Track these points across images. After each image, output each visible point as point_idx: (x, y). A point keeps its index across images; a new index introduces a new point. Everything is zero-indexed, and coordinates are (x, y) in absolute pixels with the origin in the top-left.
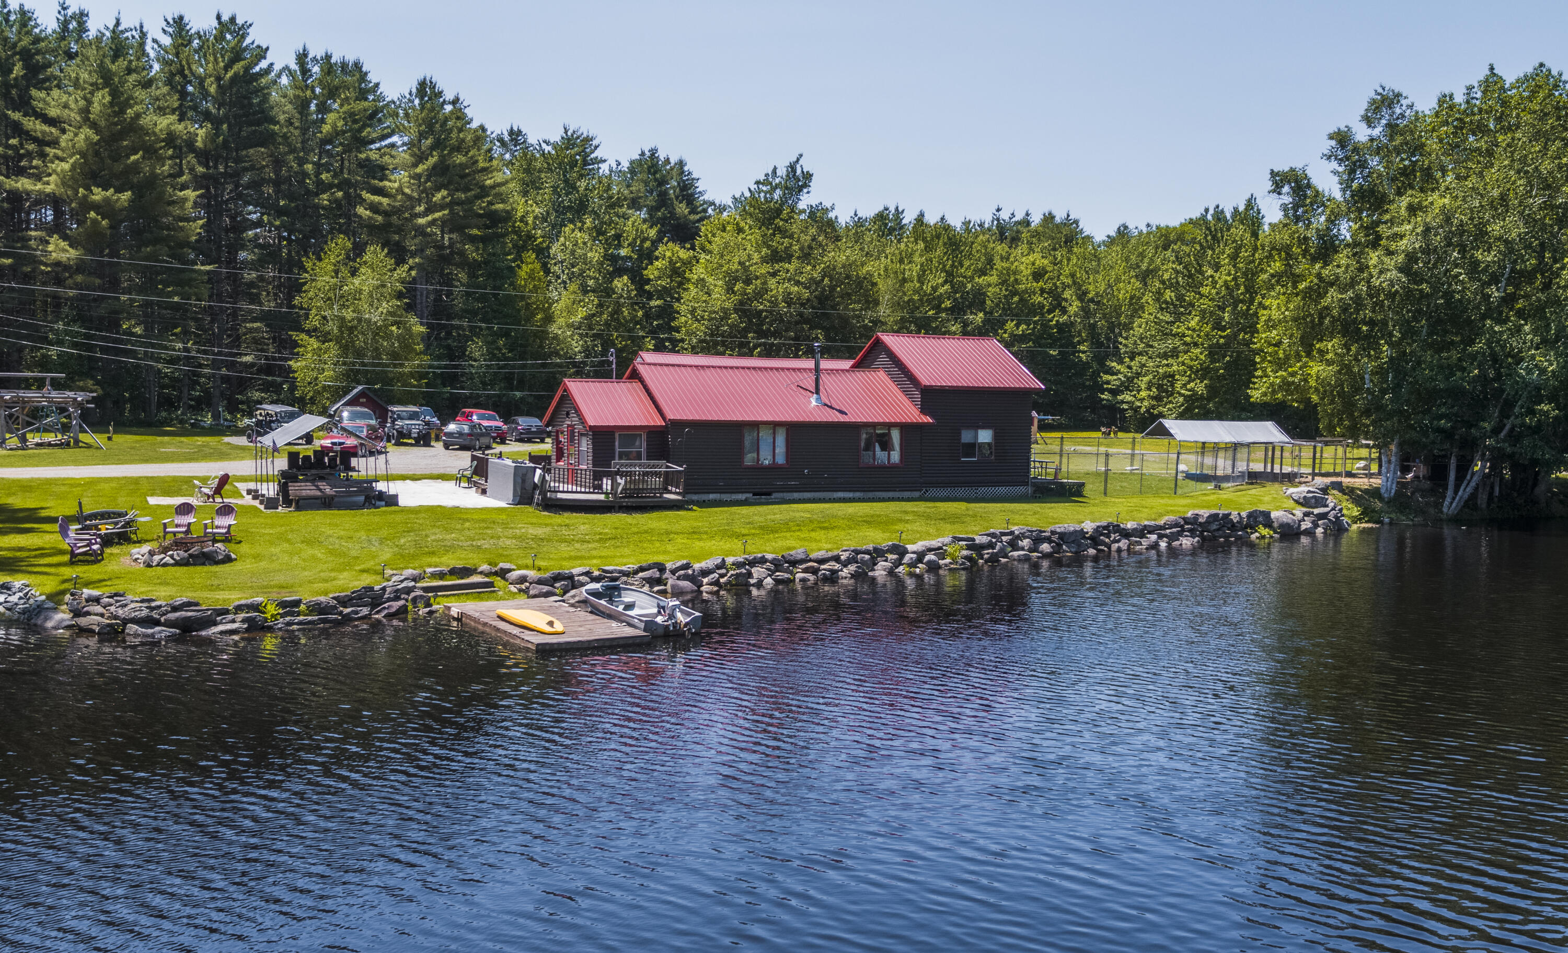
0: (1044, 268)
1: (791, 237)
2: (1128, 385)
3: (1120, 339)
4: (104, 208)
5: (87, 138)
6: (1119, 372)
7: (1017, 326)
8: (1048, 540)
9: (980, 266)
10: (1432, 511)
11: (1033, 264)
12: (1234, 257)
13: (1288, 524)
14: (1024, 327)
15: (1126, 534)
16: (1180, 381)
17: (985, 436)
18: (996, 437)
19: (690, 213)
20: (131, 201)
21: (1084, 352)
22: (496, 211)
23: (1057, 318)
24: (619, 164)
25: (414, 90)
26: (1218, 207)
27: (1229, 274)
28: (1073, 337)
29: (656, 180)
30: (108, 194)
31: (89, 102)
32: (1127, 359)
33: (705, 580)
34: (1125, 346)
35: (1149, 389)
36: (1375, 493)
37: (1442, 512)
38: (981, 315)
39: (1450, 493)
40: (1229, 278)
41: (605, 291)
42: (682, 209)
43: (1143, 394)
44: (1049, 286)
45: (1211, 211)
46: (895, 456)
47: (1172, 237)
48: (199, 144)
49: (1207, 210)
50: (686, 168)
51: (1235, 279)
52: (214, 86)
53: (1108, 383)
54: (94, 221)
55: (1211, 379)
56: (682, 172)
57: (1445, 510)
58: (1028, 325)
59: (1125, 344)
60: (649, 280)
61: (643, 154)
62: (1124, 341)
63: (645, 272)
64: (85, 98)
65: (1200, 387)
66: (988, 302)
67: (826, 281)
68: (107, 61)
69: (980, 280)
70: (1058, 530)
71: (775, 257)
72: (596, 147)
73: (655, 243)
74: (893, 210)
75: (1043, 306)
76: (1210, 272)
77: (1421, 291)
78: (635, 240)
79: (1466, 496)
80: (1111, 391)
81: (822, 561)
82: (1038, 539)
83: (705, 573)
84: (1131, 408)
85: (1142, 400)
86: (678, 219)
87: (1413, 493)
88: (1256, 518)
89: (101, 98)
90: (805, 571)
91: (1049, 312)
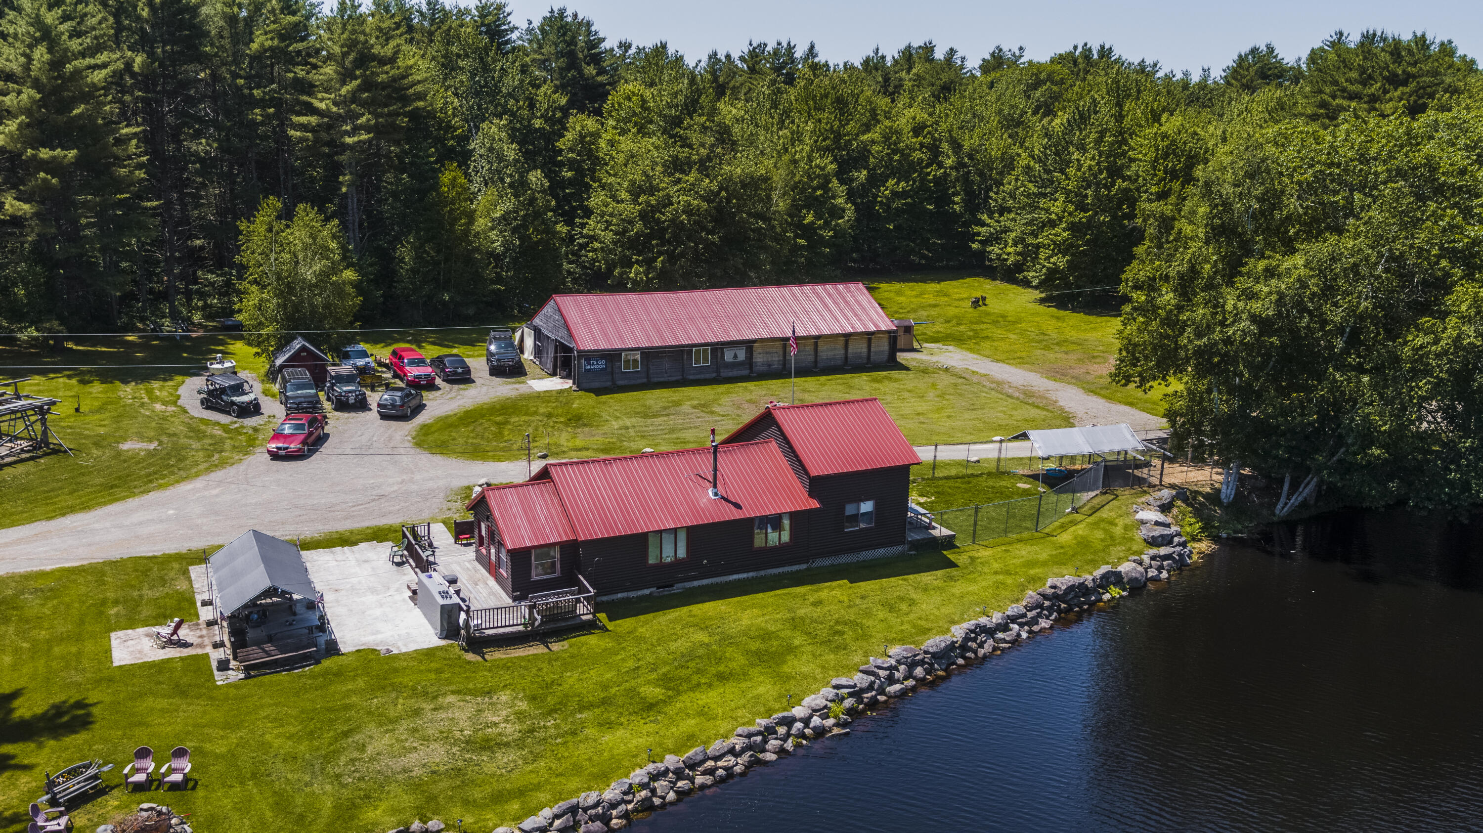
0: (923, 122)
1: (690, 146)
2: (996, 238)
3: (991, 194)
4: (51, 166)
5: (29, 97)
6: (988, 225)
7: (897, 184)
8: (922, 663)
9: (865, 120)
10: (1265, 512)
11: (914, 118)
12: (1099, 141)
13: (1136, 579)
14: (903, 184)
15: (990, 632)
16: (1043, 254)
17: (867, 507)
18: (876, 506)
19: (598, 74)
20: (77, 158)
21: (958, 204)
22: (417, 108)
23: (934, 172)
24: (530, 23)
25: (335, 9)
26: (1086, 44)
27: (1093, 158)
28: (948, 189)
29: (565, 41)
30: (56, 153)
31: (29, 59)
32: (997, 215)
33: (614, 812)
34: (996, 200)
35: (1015, 245)
36: (1214, 497)
37: (1274, 515)
38: (865, 172)
39: (1283, 499)
40: (1093, 163)
41: (520, 186)
42: (590, 70)
43: (1010, 250)
44: (928, 140)
45: (1080, 49)
46: (786, 537)
47: (1043, 76)
48: (136, 68)
49: (1075, 48)
50: (593, 29)
51: (1098, 163)
52: (147, 10)
53: (978, 234)
54: (44, 180)
55: (1072, 255)
56: (589, 33)
57: (1277, 512)
58: (907, 182)
59: (995, 198)
60: (561, 150)
61: (552, 11)
62: (994, 196)
63: (557, 144)
64: (24, 55)
65: (1061, 262)
66: (872, 160)
67: (723, 194)
68: (43, 10)
69: (865, 137)
70: (931, 650)
71: (676, 166)
72: (509, 14)
73: (565, 111)
74: (785, 44)
75: (922, 161)
76: (1076, 156)
77: (1272, 343)
78: (547, 110)
79: (1297, 504)
80: (980, 242)
81: (717, 758)
82: (912, 665)
83: (613, 805)
84: (998, 259)
85: (1009, 254)
86: (588, 79)
87: (1249, 493)
88: (1108, 579)
89: (40, 54)
90: (704, 773)
91: (927, 166)
